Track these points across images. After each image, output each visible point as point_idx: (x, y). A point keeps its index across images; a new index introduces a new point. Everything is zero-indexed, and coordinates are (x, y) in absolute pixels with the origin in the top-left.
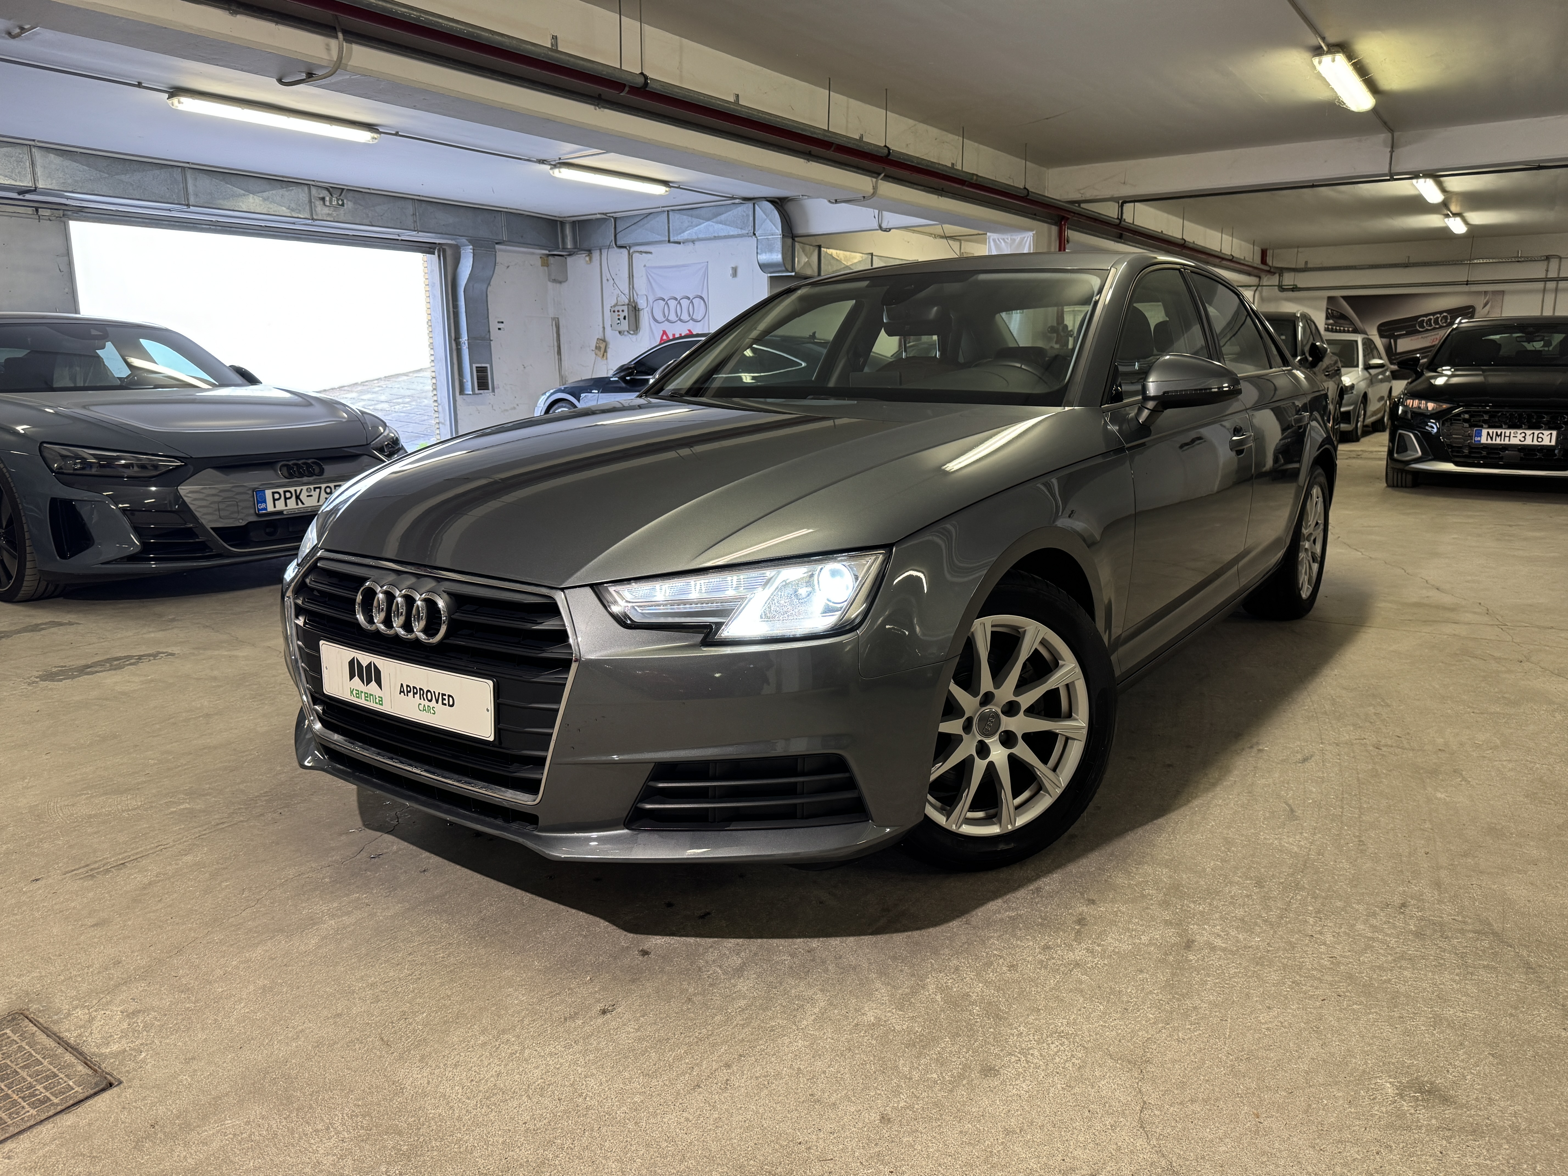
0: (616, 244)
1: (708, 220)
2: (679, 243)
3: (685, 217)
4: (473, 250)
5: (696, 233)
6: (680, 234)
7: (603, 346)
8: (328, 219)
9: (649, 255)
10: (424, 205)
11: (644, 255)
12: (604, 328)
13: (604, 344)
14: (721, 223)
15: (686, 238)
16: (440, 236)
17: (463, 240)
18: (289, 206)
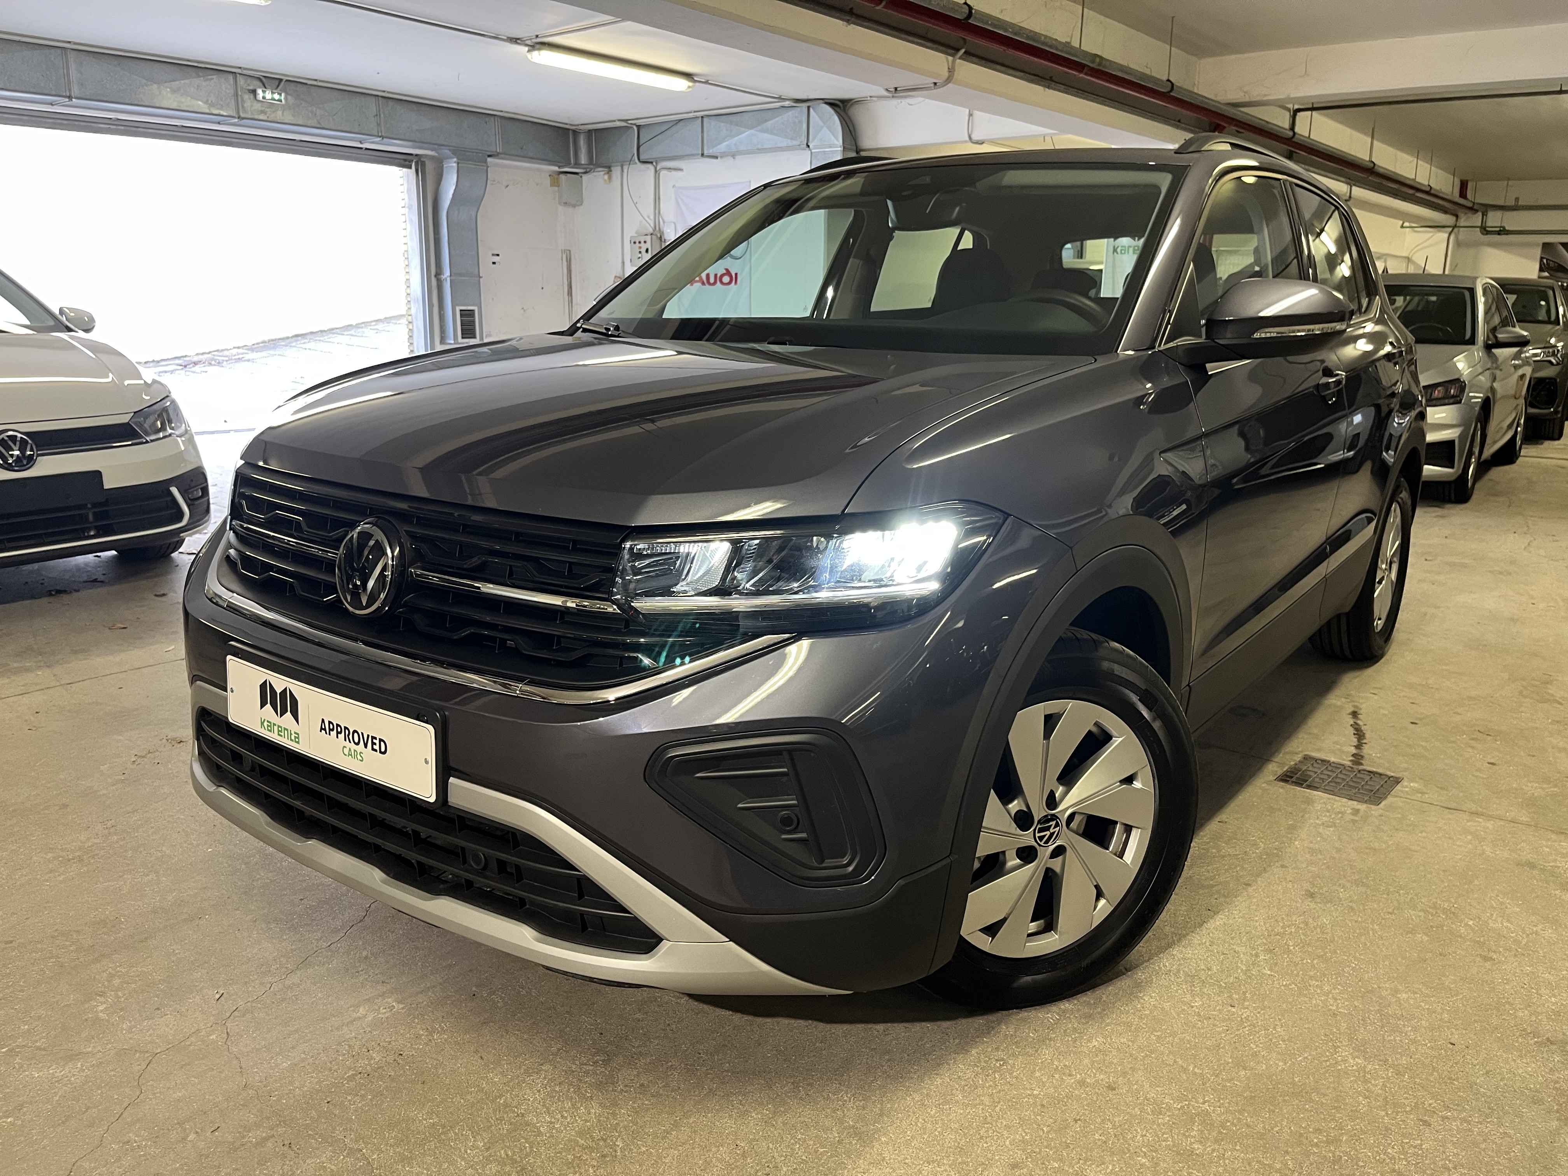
0: (639, 159)
1: (751, 127)
2: (717, 158)
3: (723, 124)
4: (458, 163)
5: (735, 144)
6: (716, 145)
8: (262, 117)
9: (679, 173)
10: (391, 103)
11: (674, 172)
12: (623, 263)
14: (767, 131)
15: (723, 150)
16: (417, 144)
17: (446, 152)
18: (207, 100)
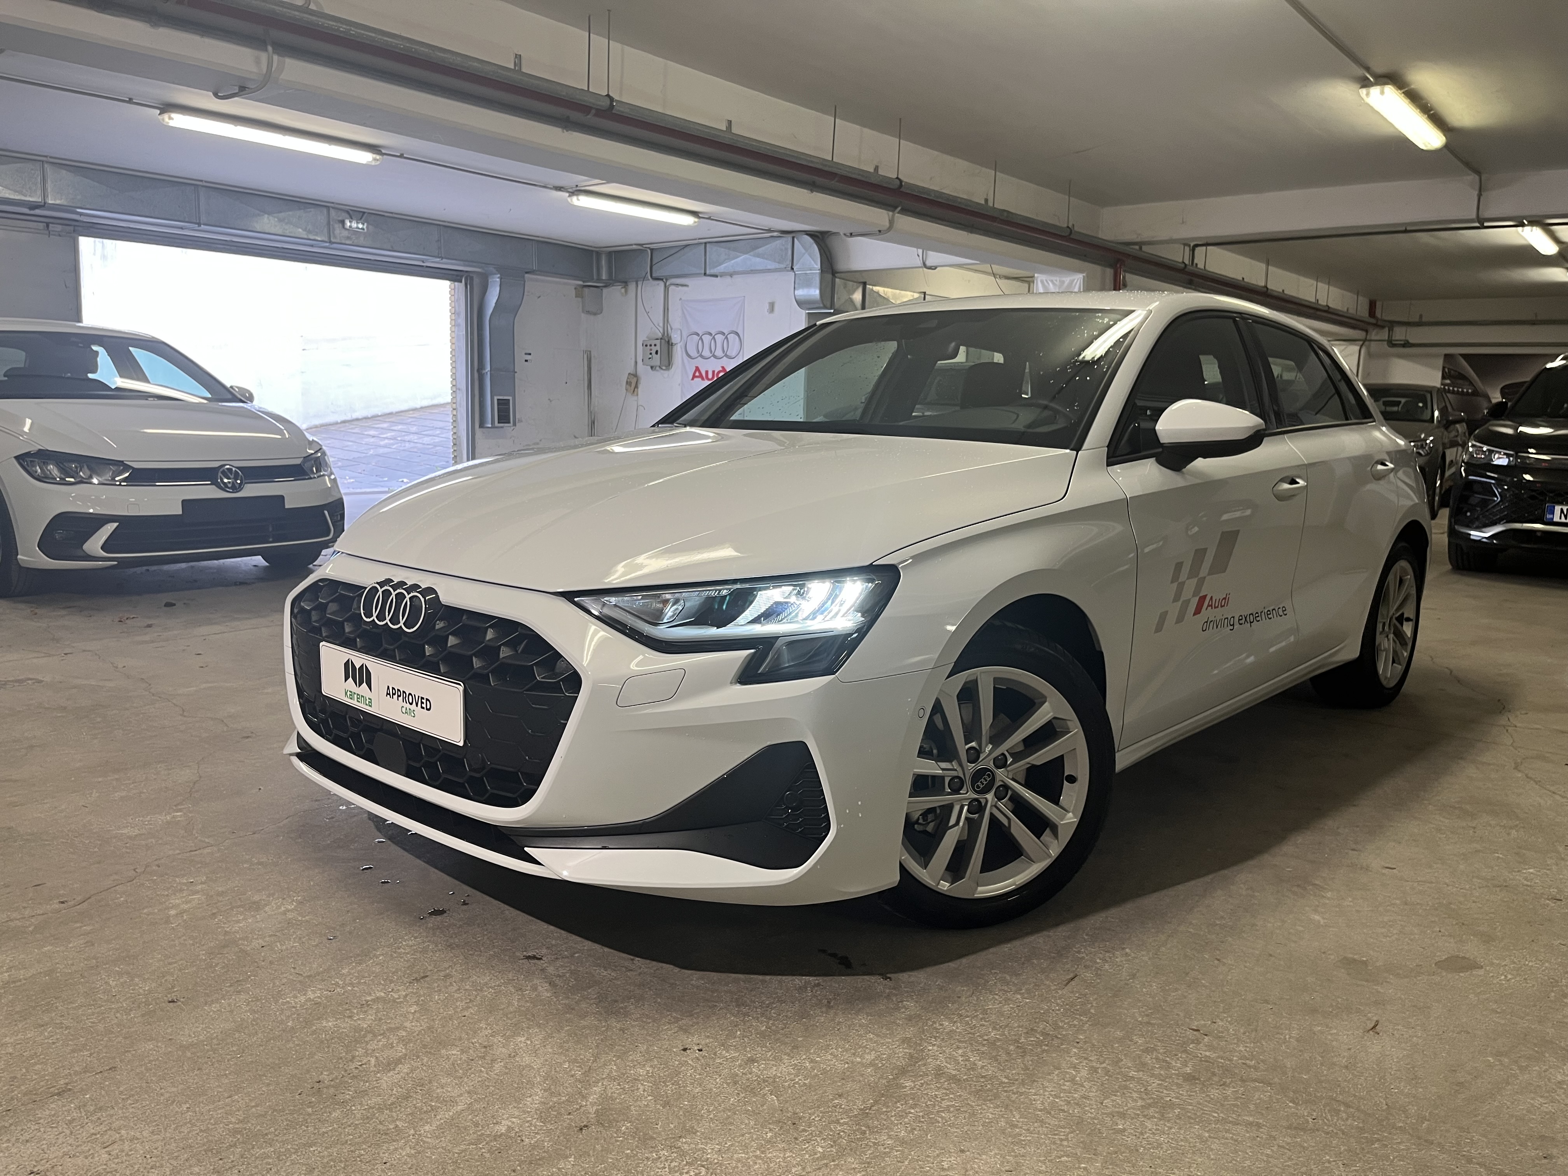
0: (651, 276)
1: (746, 253)
2: (716, 276)
3: (722, 249)
4: (501, 279)
5: (733, 266)
6: (717, 266)
7: (634, 381)
8: (348, 242)
9: (685, 288)
10: (449, 230)
11: (680, 288)
12: (636, 362)
13: (635, 379)
14: (758, 256)
15: (722, 271)
16: (467, 263)
17: (491, 269)
18: (306, 228)
